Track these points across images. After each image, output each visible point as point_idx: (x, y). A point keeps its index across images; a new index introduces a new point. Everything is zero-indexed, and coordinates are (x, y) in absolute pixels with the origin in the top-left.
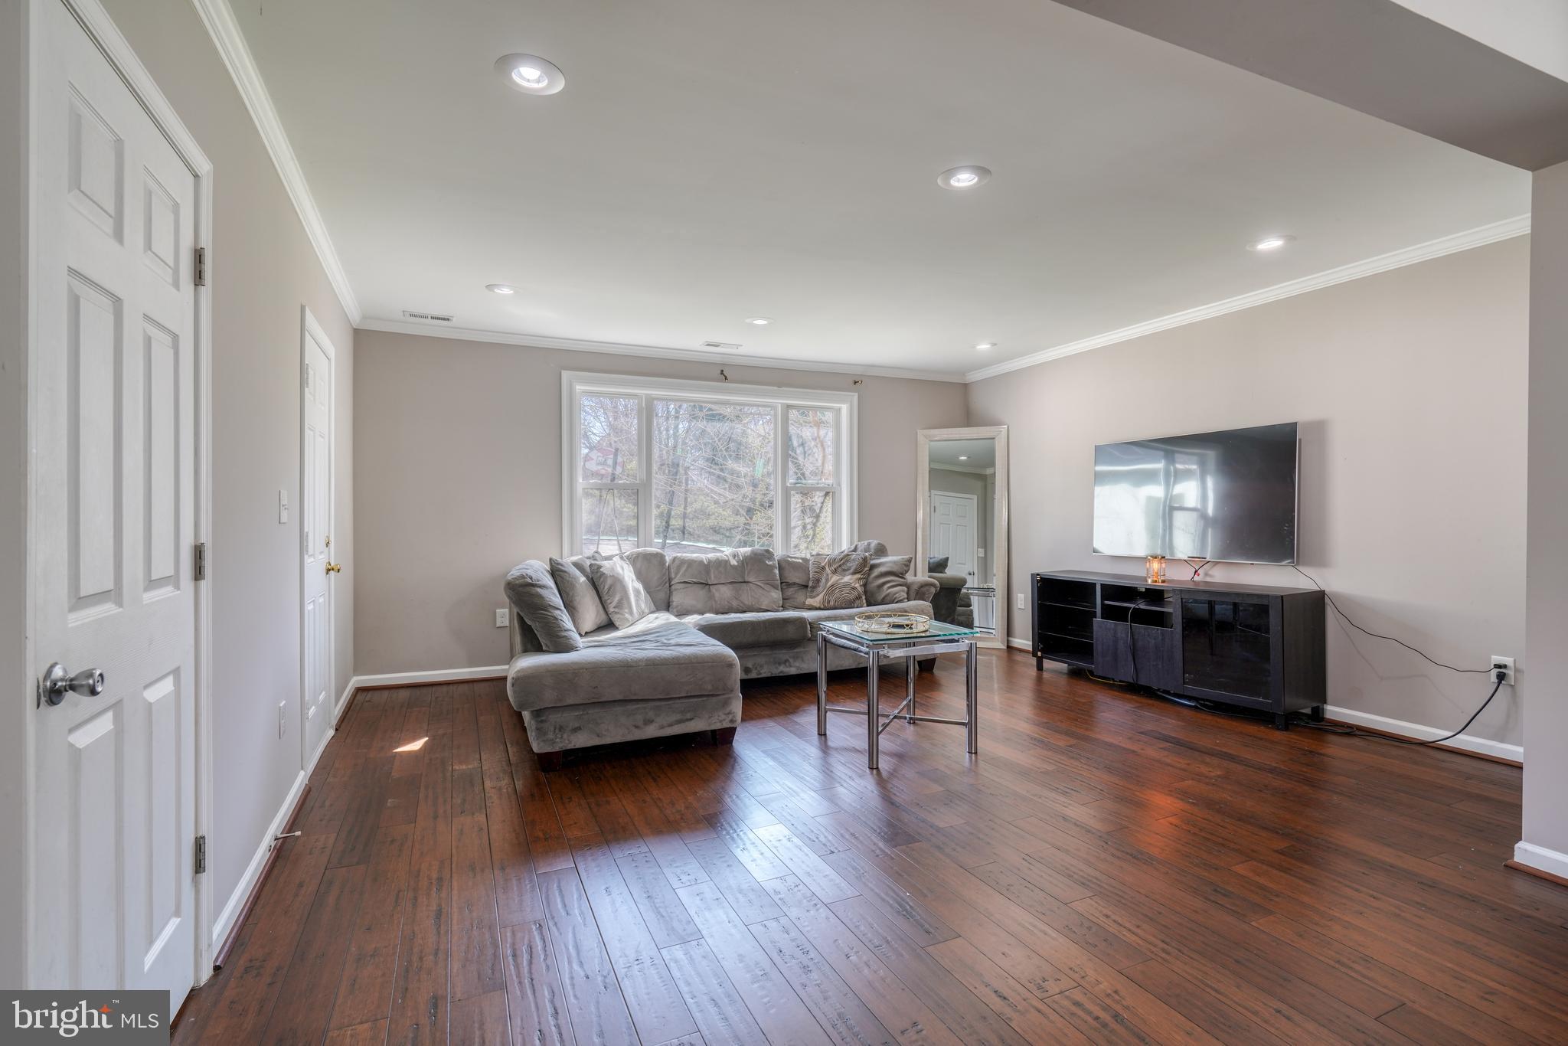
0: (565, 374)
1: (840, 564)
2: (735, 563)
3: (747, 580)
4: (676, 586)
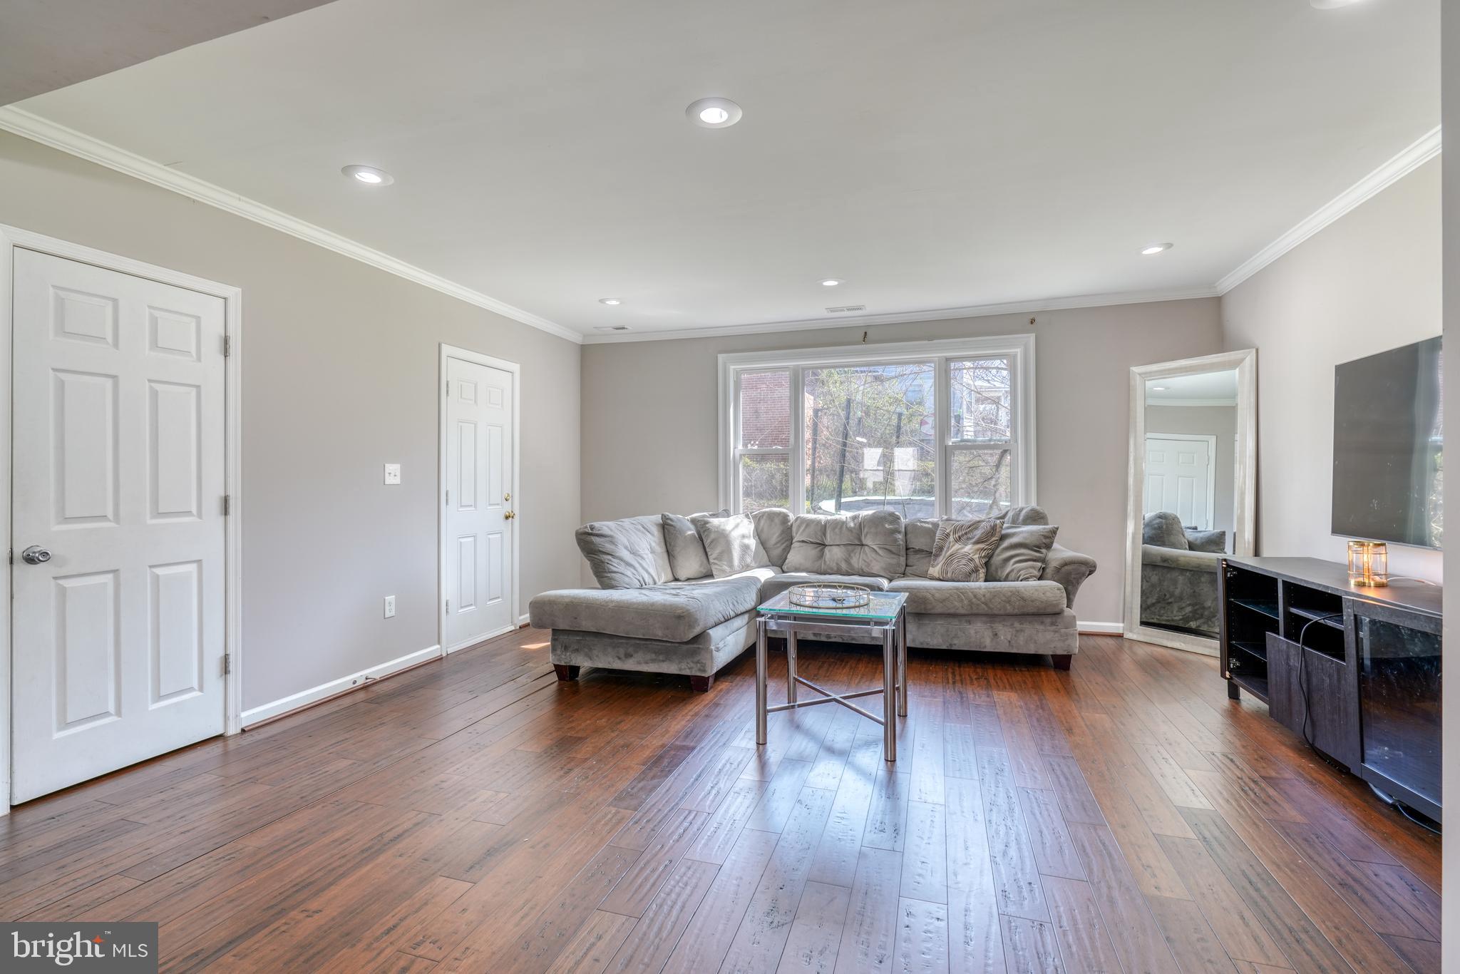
0: (721, 357)
1: (964, 532)
2: (852, 525)
3: (864, 543)
4: (795, 545)
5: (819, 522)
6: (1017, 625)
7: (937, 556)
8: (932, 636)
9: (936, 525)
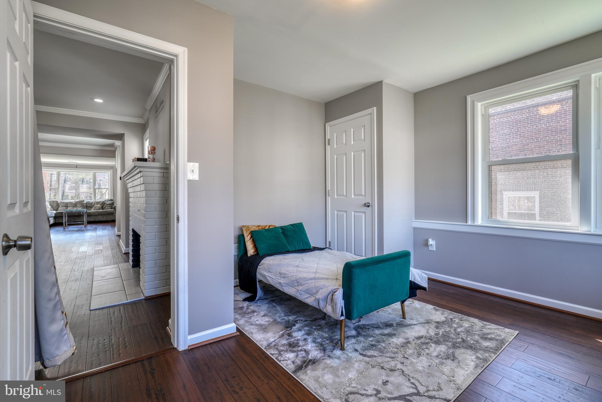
1: (98, 203)
2: (74, 202)
3: (77, 205)
4: (60, 207)
5: (66, 202)
6: (107, 216)
7: (93, 207)
8: (92, 219)
9: (93, 202)
